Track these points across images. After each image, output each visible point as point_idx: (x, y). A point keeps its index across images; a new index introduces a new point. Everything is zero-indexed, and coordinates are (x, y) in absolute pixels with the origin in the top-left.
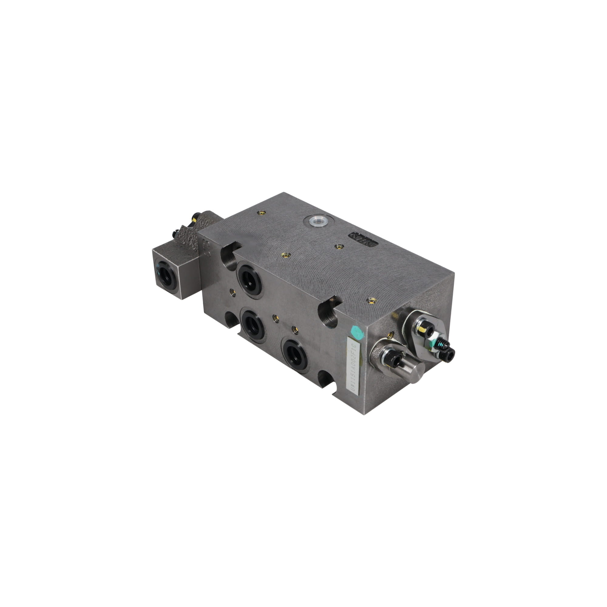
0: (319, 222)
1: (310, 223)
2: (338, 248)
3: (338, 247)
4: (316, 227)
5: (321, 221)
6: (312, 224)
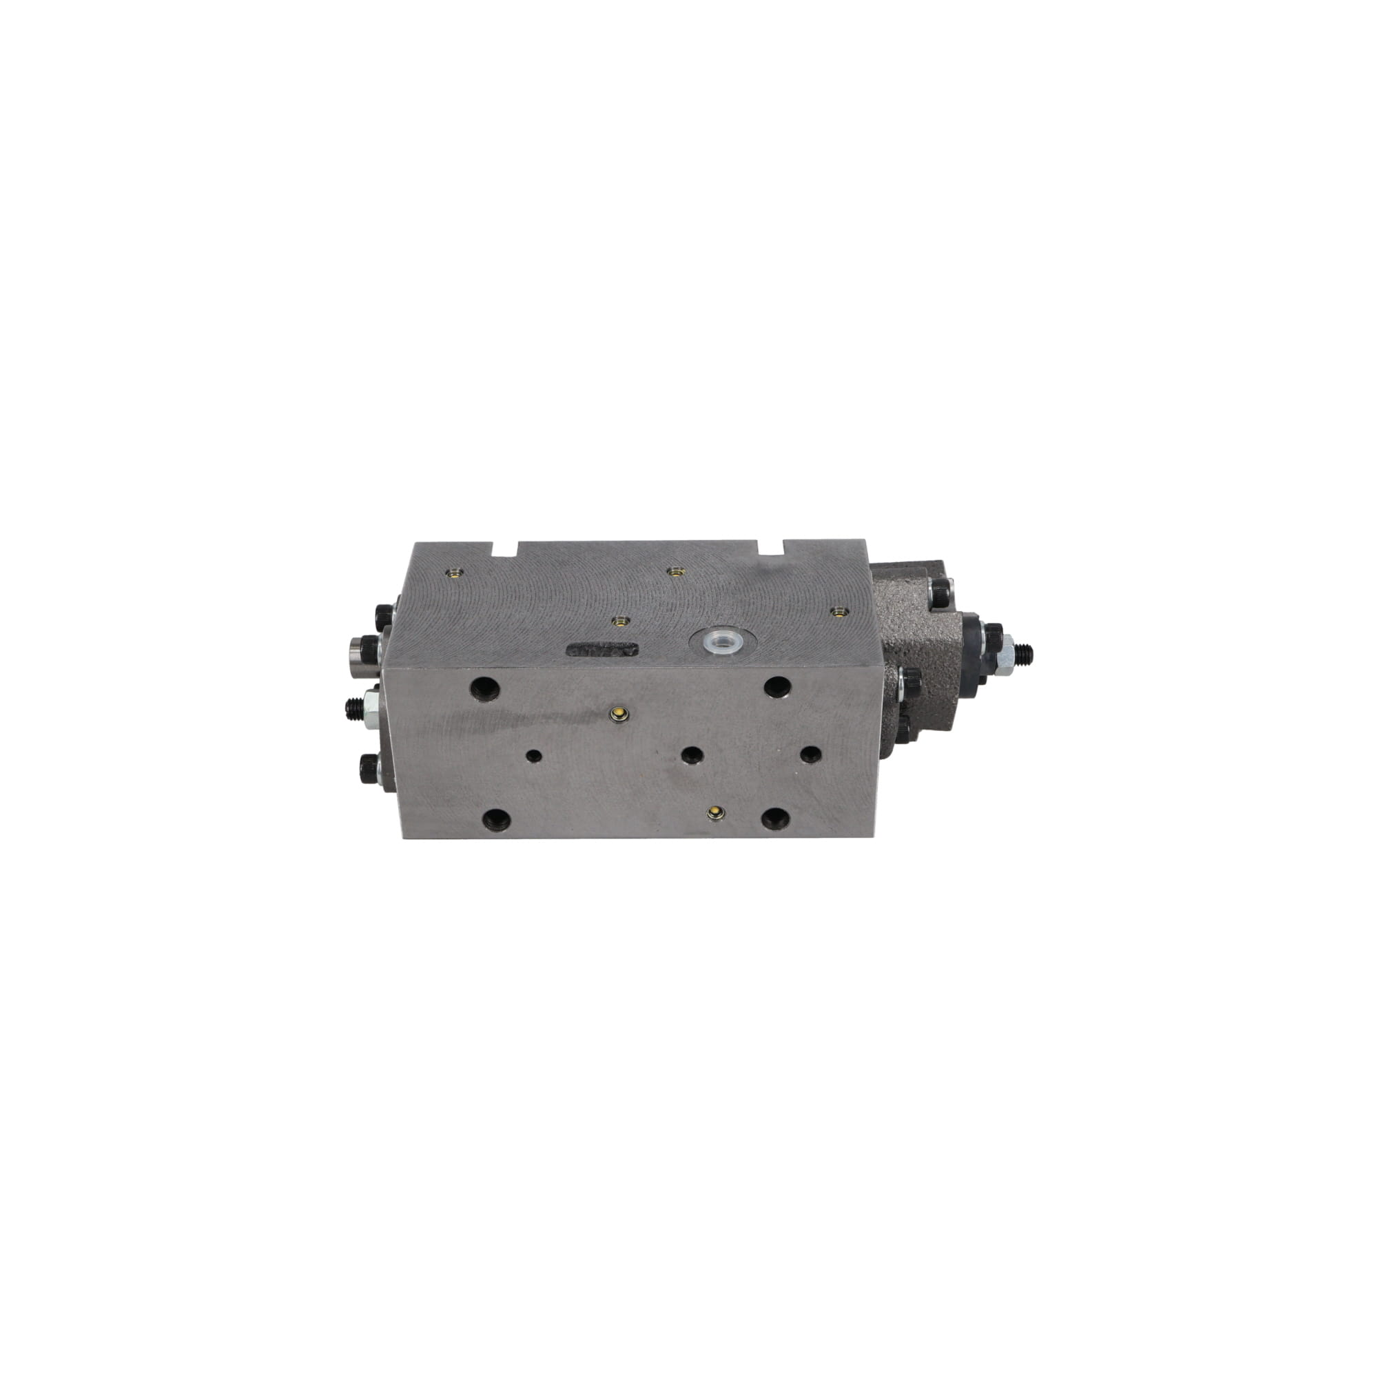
5: (728, 641)
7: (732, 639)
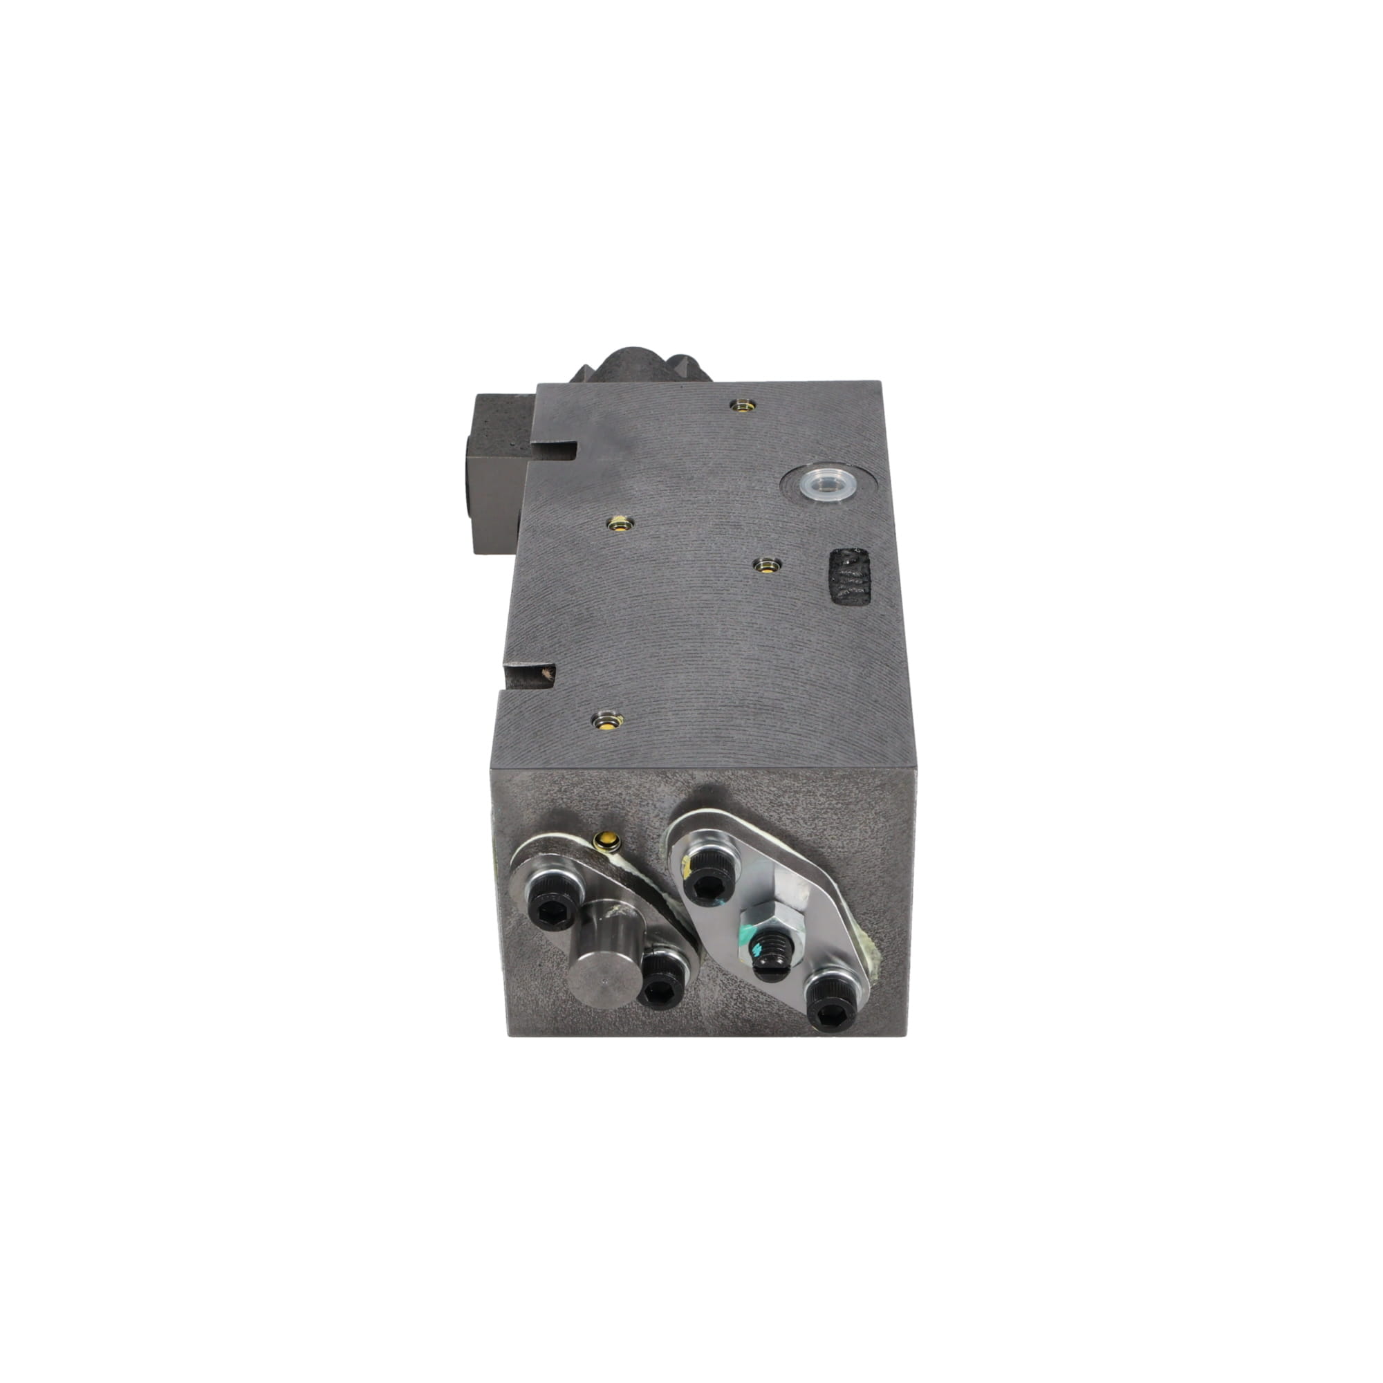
0: (829, 485)
1: (801, 490)
2: (764, 569)
3: (762, 567)
4: (820, 503)
5: (835, 483)
6: (806, 494)
7: (841, 481)
